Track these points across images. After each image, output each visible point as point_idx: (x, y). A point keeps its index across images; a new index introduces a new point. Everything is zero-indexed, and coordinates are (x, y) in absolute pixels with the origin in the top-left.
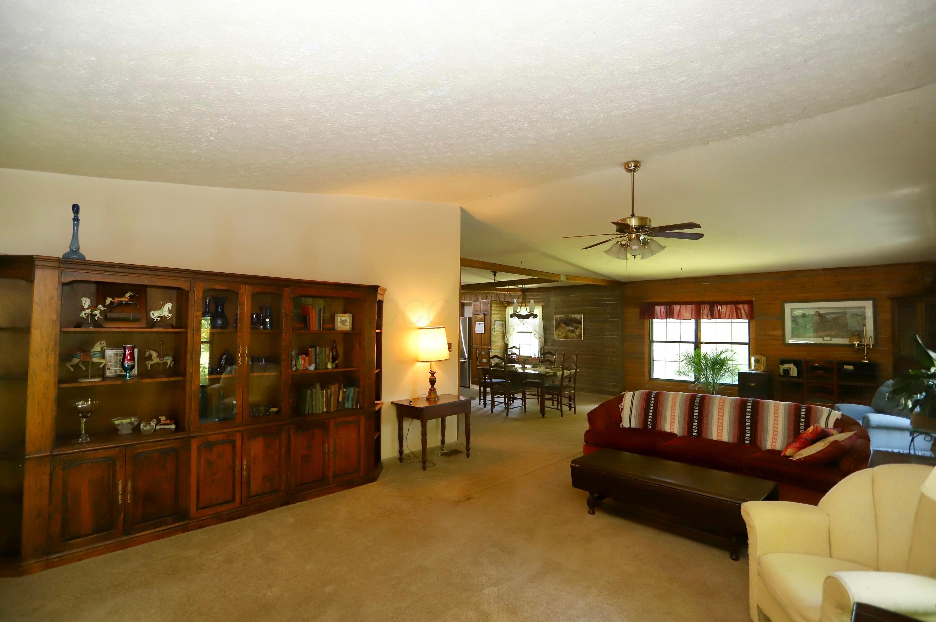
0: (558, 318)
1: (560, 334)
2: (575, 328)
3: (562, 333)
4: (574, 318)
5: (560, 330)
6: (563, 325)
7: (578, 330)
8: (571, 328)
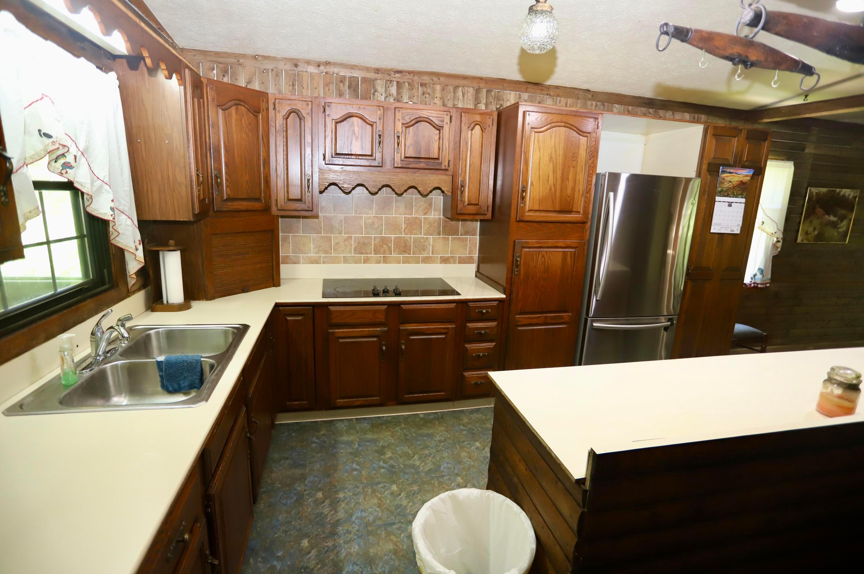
0: (814, 194)
1: (810, 230)
2: (839, 219)
3: (815, 229)
4: (844, 196)
5: (811, 222)
6: (819, 211)
7: (845, 223)
8: (832, 218)
